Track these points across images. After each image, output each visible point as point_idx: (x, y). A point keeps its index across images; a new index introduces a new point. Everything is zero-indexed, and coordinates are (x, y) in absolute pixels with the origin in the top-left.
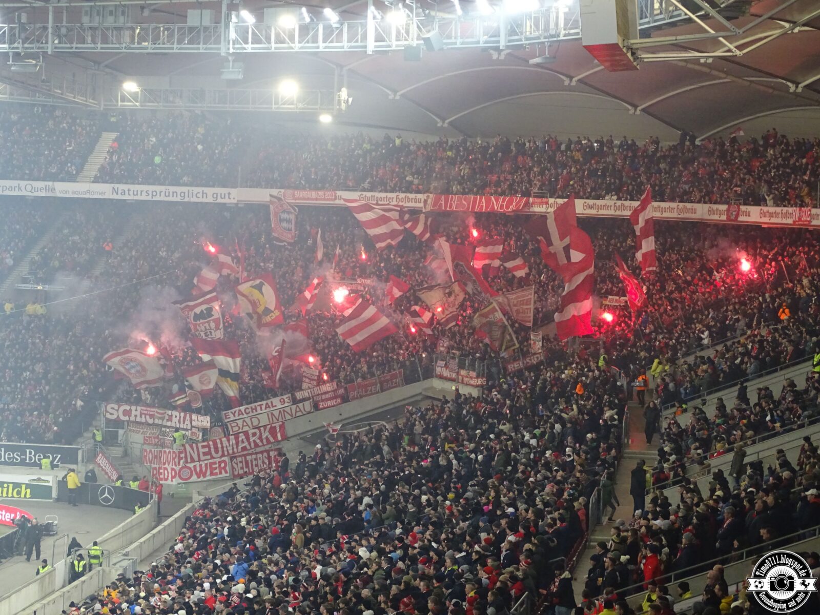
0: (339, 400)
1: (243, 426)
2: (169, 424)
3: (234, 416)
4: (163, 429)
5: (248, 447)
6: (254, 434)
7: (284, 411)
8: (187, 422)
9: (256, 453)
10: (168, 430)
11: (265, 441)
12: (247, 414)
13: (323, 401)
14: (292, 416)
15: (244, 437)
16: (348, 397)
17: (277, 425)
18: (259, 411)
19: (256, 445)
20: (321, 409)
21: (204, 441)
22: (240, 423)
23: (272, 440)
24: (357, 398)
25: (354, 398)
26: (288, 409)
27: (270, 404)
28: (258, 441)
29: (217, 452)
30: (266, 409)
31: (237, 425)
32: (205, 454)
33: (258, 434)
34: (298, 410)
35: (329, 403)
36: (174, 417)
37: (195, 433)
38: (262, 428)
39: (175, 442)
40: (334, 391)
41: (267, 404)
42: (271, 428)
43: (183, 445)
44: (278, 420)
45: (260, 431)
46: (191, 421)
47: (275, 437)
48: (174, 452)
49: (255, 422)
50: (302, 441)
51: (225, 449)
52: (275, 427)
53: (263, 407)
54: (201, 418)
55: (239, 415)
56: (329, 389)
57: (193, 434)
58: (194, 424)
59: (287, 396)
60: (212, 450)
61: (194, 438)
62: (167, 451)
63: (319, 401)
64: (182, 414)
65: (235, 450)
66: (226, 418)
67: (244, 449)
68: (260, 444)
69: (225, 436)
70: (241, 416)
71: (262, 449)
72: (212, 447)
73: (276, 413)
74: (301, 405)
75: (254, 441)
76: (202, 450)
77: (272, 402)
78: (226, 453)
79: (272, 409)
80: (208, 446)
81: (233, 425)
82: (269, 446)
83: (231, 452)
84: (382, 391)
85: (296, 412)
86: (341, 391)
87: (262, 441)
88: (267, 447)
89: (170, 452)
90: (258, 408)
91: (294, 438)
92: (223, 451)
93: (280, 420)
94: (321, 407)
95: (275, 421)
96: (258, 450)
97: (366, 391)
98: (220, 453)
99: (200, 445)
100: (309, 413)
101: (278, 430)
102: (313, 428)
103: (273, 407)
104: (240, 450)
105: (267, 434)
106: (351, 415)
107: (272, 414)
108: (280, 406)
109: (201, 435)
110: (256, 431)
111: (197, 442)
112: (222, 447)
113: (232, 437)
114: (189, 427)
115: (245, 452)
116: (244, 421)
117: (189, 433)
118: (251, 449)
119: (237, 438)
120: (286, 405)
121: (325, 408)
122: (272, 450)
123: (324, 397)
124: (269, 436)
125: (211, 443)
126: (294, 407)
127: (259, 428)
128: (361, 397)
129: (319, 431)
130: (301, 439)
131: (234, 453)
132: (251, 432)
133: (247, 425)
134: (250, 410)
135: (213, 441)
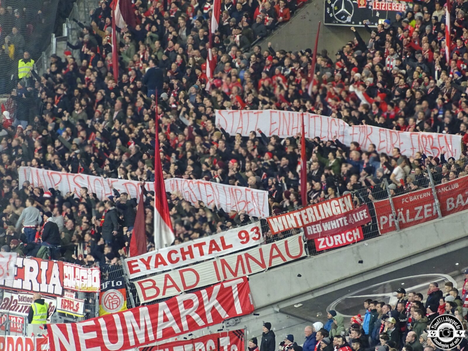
0: (357, 234)
1: (166, 287)
2: (17, 284)
3: (148, 267)
4: (7, 295)
5: (176, 328)
6: (188, 304)
7: (247, 256)
8: (55, 280)
9: (193, 341)
10: (16, 297)
11: (209, 316)
12: (172, 262)
13: (324, 234)
14: (263, 265)
15: (167, 310)
16: (375, 227)
17: (234, 284)
18: (197, 257)
19: (192, 325)
20: (322, 251)
21: (87, 317)
22: (160, 280)
23: (223, 313)
24: (394, 228)
25: (387, 229)
26: (255, 253)
27: (219, 243)
28: (196, 316)
29: (113, 339)
30: (211, 251)
31: (154, 286)
32: (90, 343)
33: (196, 303)
34: (275, 253)
35: (338, 239)
36: (27, 269)
37: (70, 302)
38: (204, 292)
39: (30, 319)
40: (346, 214)
41: (213, 242)
42: (222, 290)
43: (46, 327)
44: (235, 274)
45: (200, 296)
46: (62, 277)
47: (229, 307)
48: (28, 341)
49: (190, 279)
50: (283, 317)
51: (130, 333)
52: (230, 287)
53: (206, 249)
54: (82, 272)
55: (156, 266)
56: (337, 211)
57: (67, 304)
58: (67, 283)
59: (253, 225)
60: (105, 335)
61: (68, 311)
62: (15, 337)
63: (317, 236)
64: (44, 265)
65: (151, 336)
66: (132, 272)
67: (168, 333)
68: (201, 323)
69: (129, 307)
70: (161, 268)
71: (204, 332)
72: (104, 329)
73: (232, 261)
74: (280, 244)
75: (188, 317)
76: (83, 337)
77: (222, 239)
78: (132, 342)
79: (223, 252)
80: (97, 328)
81: (145, 285)
82: (219, 326)
83: (142, 339)
84: (444, 213)
85: (272, 257)
86: (362, 215)
87: (203, 317)
88: (215, 329)
89: (19, 341)
90: (196, 251)
91: (270, 310)
92: (126, 338)
93: (240, 274)
94: (321, 247)
95: (230, 276)
96: (197, 334)
97: (412, 216)
98: (121, 342)
99: (80, 326)
100: (298, 259)
101: (235, 294)
102: (306, 289)
103: (225, 247)
104: (160, 334)
105: (214, 302)
106: (382, 262)
107: (224, 262)
108: (238, 246)
109: (81, 305)
110: (193, 296)
111: (73, 320)
112: (125, 331)
113: (144, 310)
114: (59, 291)
115: (171, 340)
116: (167, 277)
117: (57, 303)
118: (183, 332)
119: (153, 312)
120: (252, 243)
121: (329, 249)
122: (224, 335)
123: (327, 227)
124: (219, 307)
125: (102, 321)
126: (266, 248)
127: (196, 291)
128: (402, 226)
129: (317, 294)
130: (281, 311)
131: (147, 341)
132: (181, 299)
133: (175, 285)
134: (179, 255)
135: (105, 317)
